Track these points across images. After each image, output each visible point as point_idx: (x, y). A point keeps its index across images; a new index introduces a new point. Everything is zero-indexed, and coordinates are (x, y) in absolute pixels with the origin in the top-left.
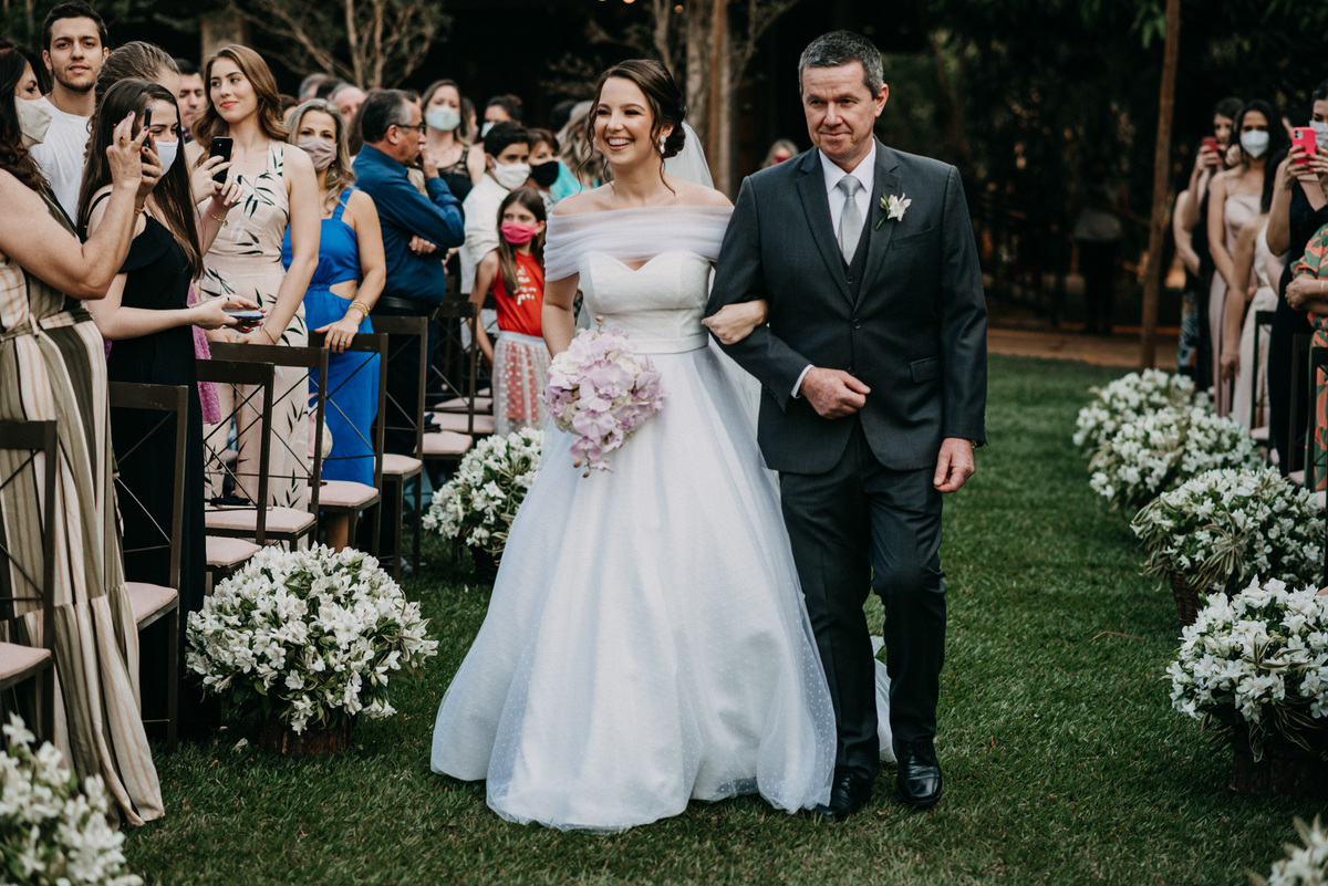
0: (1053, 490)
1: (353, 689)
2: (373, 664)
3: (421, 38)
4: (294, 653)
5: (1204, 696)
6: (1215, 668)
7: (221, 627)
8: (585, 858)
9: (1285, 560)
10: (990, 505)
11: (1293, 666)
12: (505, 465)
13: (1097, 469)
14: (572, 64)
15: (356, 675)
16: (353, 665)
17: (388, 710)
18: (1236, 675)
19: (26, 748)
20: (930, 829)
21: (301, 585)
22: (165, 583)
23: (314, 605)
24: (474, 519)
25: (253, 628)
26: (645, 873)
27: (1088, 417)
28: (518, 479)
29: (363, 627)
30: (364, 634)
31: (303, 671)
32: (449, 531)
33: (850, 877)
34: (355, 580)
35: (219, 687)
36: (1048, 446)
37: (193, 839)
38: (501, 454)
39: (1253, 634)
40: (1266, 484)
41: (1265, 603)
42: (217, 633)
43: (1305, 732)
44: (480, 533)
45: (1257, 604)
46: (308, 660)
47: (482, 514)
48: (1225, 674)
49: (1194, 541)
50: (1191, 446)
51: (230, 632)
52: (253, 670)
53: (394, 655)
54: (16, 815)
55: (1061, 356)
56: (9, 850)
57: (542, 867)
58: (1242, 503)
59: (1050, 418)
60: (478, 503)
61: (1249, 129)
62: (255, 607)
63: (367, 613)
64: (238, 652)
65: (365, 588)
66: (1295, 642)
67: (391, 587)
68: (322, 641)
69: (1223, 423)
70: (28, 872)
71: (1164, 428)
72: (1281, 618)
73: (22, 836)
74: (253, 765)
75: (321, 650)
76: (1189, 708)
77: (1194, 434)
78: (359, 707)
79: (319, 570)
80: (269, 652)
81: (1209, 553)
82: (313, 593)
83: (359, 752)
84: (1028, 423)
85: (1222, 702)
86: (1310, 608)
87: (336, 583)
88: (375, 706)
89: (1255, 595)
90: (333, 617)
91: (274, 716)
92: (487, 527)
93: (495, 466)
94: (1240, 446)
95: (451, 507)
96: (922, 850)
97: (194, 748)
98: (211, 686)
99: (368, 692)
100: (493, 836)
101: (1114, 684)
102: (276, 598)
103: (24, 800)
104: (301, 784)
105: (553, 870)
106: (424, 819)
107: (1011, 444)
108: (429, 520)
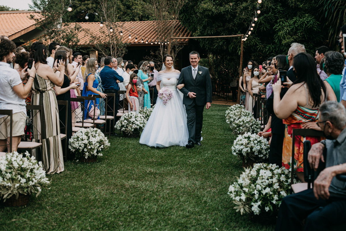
0: (221, 123)
1: (95, 151)
2: (99, 147)
3: (123, 53)
4: (86, 145)
5: (237, 152)
6: (239, 147)
7: (74, 141)
8: (131, 178)
9: (255, 132)
10: (211, 125)
11: (251, 146)
12: (128, 117)
13: (227, 119)
14: (147, 57)
15: (96, 149)
16: (95, 147)
17: (102, 155)
18: (242, 148)
19: (29, 157)
20: (190, 174)
21: (87, 134)
22: (64, 134)
23: (89, 137)
24: (123, 126)
25: (79, 141)
26: (141, 181)
27: (227, 112)
28: (130, 120)
29: (97, 141)
30: (97, 142)
31: (87, 148)
32: (119, 128)
33: (175, 181)
34: (96, 133)
35: (73, 151)
36: (222, 117)
37: (66, 175)
38: (127, 116)
39: (245, 141)
40: (252, 119)
41: (247, 136)
42: (73, 142)
43: (253, 157)
44: (124, 128)
45: (246, 136)
46: (88, 146)
47: (124, 125)
48: (240, 148)
49: (240, 129)
50: (242, 115)
51: (75, 142)
52: (79, 148)
53: (103, 146)
54: (26, 167)
55: (227, 104)
56: (25, 173)
57: (123, 180)
58: (248, 122)
59: (223, 113)
60: (123, 124)
61: (249, 64)
62: (79, 138)
63: (98, 139)
64: (76, 145)
65: (98, 134)
66: (252, 142)
67: (103, 135)
68: (90, 143)
69: (247, 111)
70: (27, 177)
71: (238, 112)
72: (250, 138)
73: (27, 171)
74: (79, 164)
75: (90, 145)
76: (235, 154)
77: (242, 113)
78: (96, 154)
79: (90, 131)
80: (81, 145)
81: (242, 131)
82: (89, 136)
83: (97, 162)
84: (219, 114)
85: (240, 153)
86: (254, 137)
87: (93, 134)
88: (99, 154)
89: (246, 135)
90: (92, 139)
91: (83, 156)
92: (125, 127)
93: (126, 118)
94: (250, 115)
95: (119, 124)
96: (188, 177)
97: (70, 161)
98: (72, 151)
99: (98, 152)
100: (116, 175)
101: (226, 151)
102: (82, 136)
103: (27, 165)
104: (86, 167)
105: (125, 180)
106: (105, 172)
107: (216, 117)
108: (115, 126)
